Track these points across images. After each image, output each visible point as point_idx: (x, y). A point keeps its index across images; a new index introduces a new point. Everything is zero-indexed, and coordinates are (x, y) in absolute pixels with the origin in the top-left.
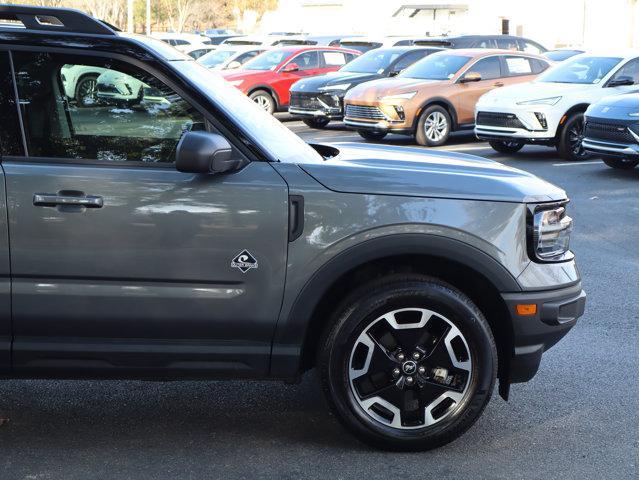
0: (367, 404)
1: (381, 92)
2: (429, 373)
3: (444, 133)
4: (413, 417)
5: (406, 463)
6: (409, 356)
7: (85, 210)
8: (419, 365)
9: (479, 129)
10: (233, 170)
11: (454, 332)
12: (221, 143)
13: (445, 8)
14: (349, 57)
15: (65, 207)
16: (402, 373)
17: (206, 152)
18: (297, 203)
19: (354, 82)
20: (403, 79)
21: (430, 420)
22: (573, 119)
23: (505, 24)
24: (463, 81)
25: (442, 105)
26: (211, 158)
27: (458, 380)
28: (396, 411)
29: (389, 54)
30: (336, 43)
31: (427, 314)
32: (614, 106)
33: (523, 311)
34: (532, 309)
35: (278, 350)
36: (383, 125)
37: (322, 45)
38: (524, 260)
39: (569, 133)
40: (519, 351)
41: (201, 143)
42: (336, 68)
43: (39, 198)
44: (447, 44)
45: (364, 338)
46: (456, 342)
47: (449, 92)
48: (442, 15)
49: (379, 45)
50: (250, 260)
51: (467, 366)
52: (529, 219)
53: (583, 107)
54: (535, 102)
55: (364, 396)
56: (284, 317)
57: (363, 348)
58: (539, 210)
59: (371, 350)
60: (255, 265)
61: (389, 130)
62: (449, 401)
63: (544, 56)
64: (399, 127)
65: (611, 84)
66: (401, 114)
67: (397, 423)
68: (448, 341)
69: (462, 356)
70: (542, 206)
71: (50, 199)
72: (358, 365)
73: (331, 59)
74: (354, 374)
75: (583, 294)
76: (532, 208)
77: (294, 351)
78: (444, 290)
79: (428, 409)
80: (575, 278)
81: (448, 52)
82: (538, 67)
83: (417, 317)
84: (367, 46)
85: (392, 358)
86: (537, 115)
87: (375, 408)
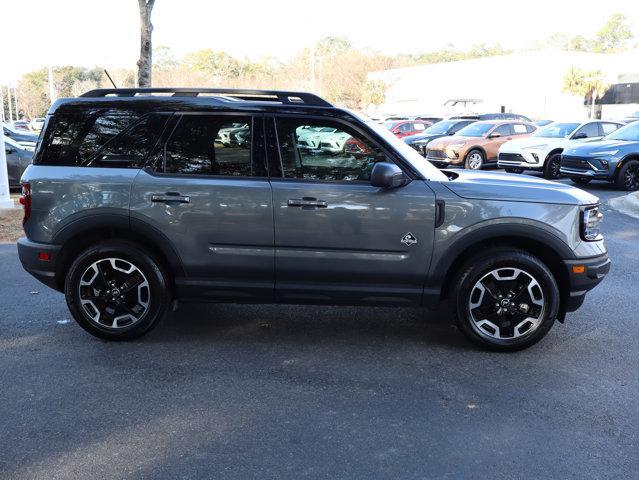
0: (479, 324)
1: (446, 144)
2: (517, 306)
3: (480, 164)
4: (507, 332)
5: (502, 359)
6: (505, 296)
7: (317, 208)
8: (511, 301)
9: (499, 162)
10: (402, 185)
11: (534, 282)
12: (396, 170)
13: (471, 101)
14: (427, 126)
15: (306, 207)
16: (501, 306)
17: (388, 174)
18: (440, 205)
19: (431, 139)
20: (457, 136)
21: (517, 334)
22: (553, 157)
23: (503, 109)
24: (490, 137)
25: (479, 150)
26: (391, 178)
27: (534, 311)
28: (497, 328)
29: (448, 124)
30: (419, 118)
31: (517, 272)
32: (579, 149)
33: (577, 270)
34: (582, 269)
35: (428, 291)
36: (447, 160)
37: (412, 120)
38: (577, 240)
39: (551, 164)
40: (572, 294)
41: (386, 169)
42: (420, 131)
43: (291, 202)
44: (479, 118)
45: (479, 285)
46: (535, 288)
47: (483, 143)
48: (469, 105)
49: (441, 120)
50: (413, 238)
51: (541, 303)
52: (582, 215)
53: (560, 150)
54: (531, 148)
55: (478, 319)
56: (431, 272)
57: (478, 291)
58: (587, 209)
59: (483, 293)
60: (415, 242)
61: (451, 163)
62: (529, 323)
63: (532, 123)
64: (456, 161)
65: (574, 138)
66: (457, 155)
67: (497, 335)
68: (530, 287)
69: (538, 296)
70: (590, 207)
71: (297, 202)
72: (475, 300)
73: (418, 127)
74: (472, 306)
75: (609, 260)
76: (583, 208)
77: (437, 292)
78: (528, 258)
79: (516, 329)
80: (604, 251)
81: (480, 122)
82: (531, 129)
83: (511, 273)
84: (436, 120)
85: (495, 297)
86: (533, 155)
87: (485, 326)
